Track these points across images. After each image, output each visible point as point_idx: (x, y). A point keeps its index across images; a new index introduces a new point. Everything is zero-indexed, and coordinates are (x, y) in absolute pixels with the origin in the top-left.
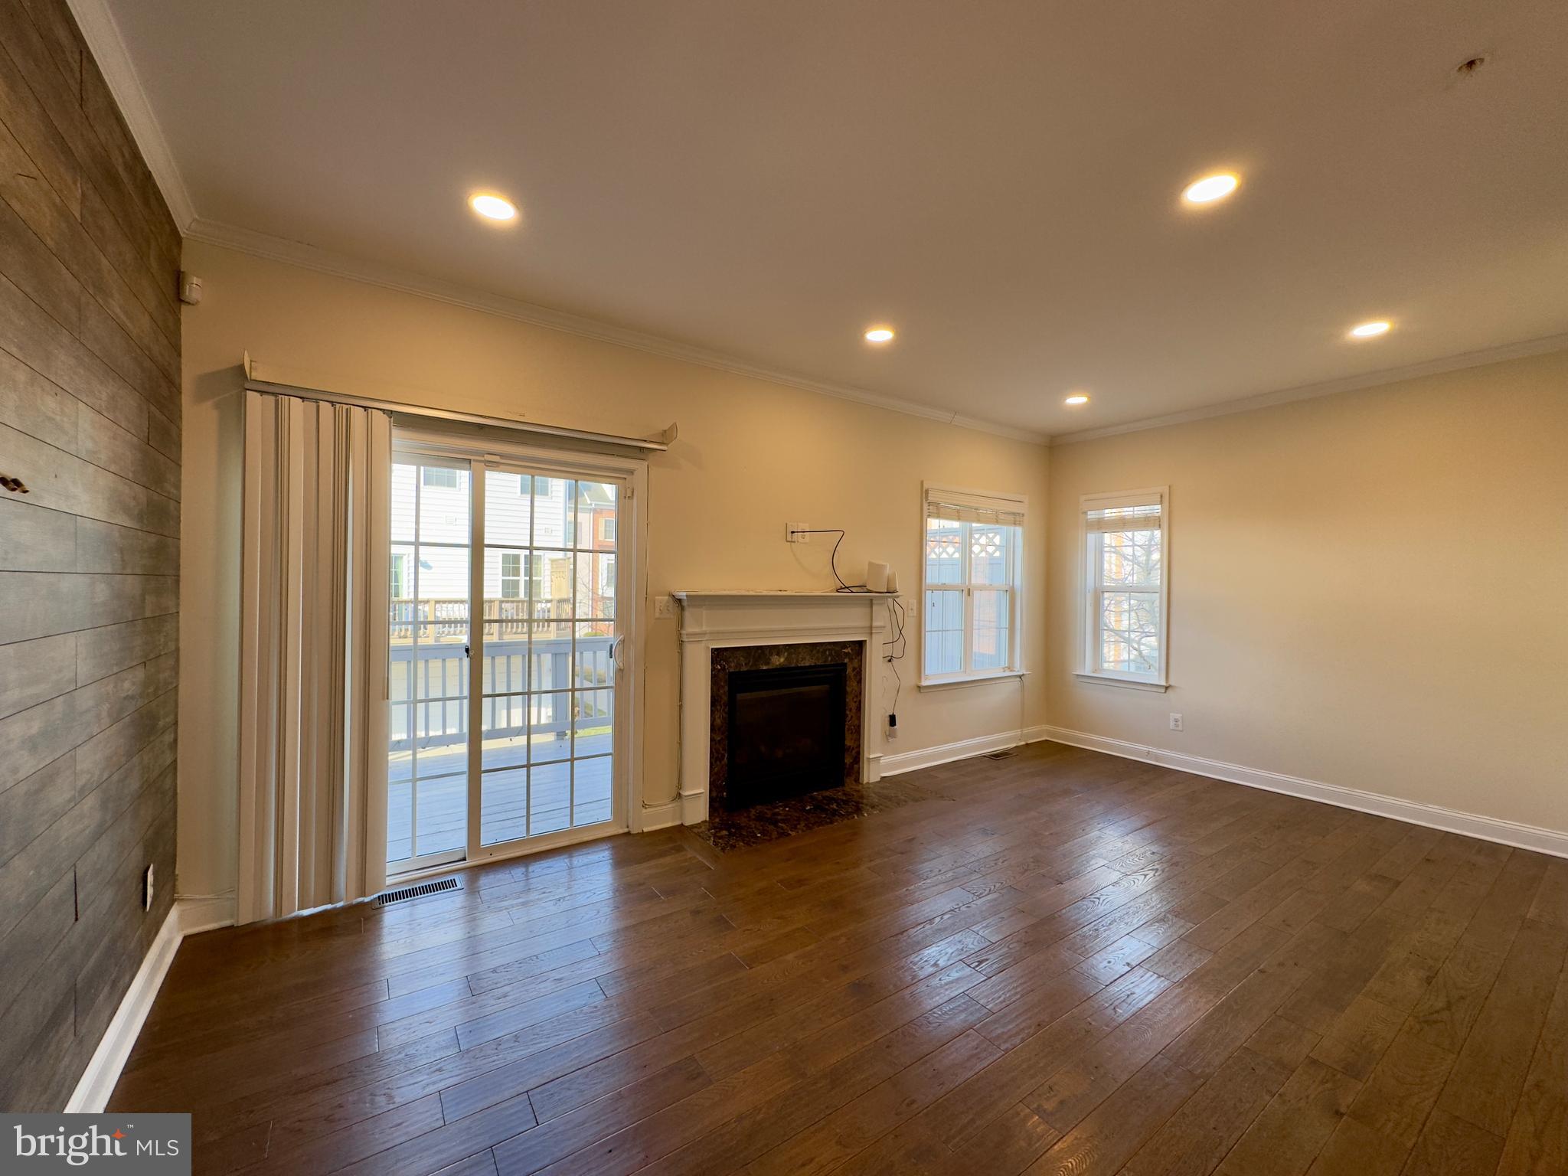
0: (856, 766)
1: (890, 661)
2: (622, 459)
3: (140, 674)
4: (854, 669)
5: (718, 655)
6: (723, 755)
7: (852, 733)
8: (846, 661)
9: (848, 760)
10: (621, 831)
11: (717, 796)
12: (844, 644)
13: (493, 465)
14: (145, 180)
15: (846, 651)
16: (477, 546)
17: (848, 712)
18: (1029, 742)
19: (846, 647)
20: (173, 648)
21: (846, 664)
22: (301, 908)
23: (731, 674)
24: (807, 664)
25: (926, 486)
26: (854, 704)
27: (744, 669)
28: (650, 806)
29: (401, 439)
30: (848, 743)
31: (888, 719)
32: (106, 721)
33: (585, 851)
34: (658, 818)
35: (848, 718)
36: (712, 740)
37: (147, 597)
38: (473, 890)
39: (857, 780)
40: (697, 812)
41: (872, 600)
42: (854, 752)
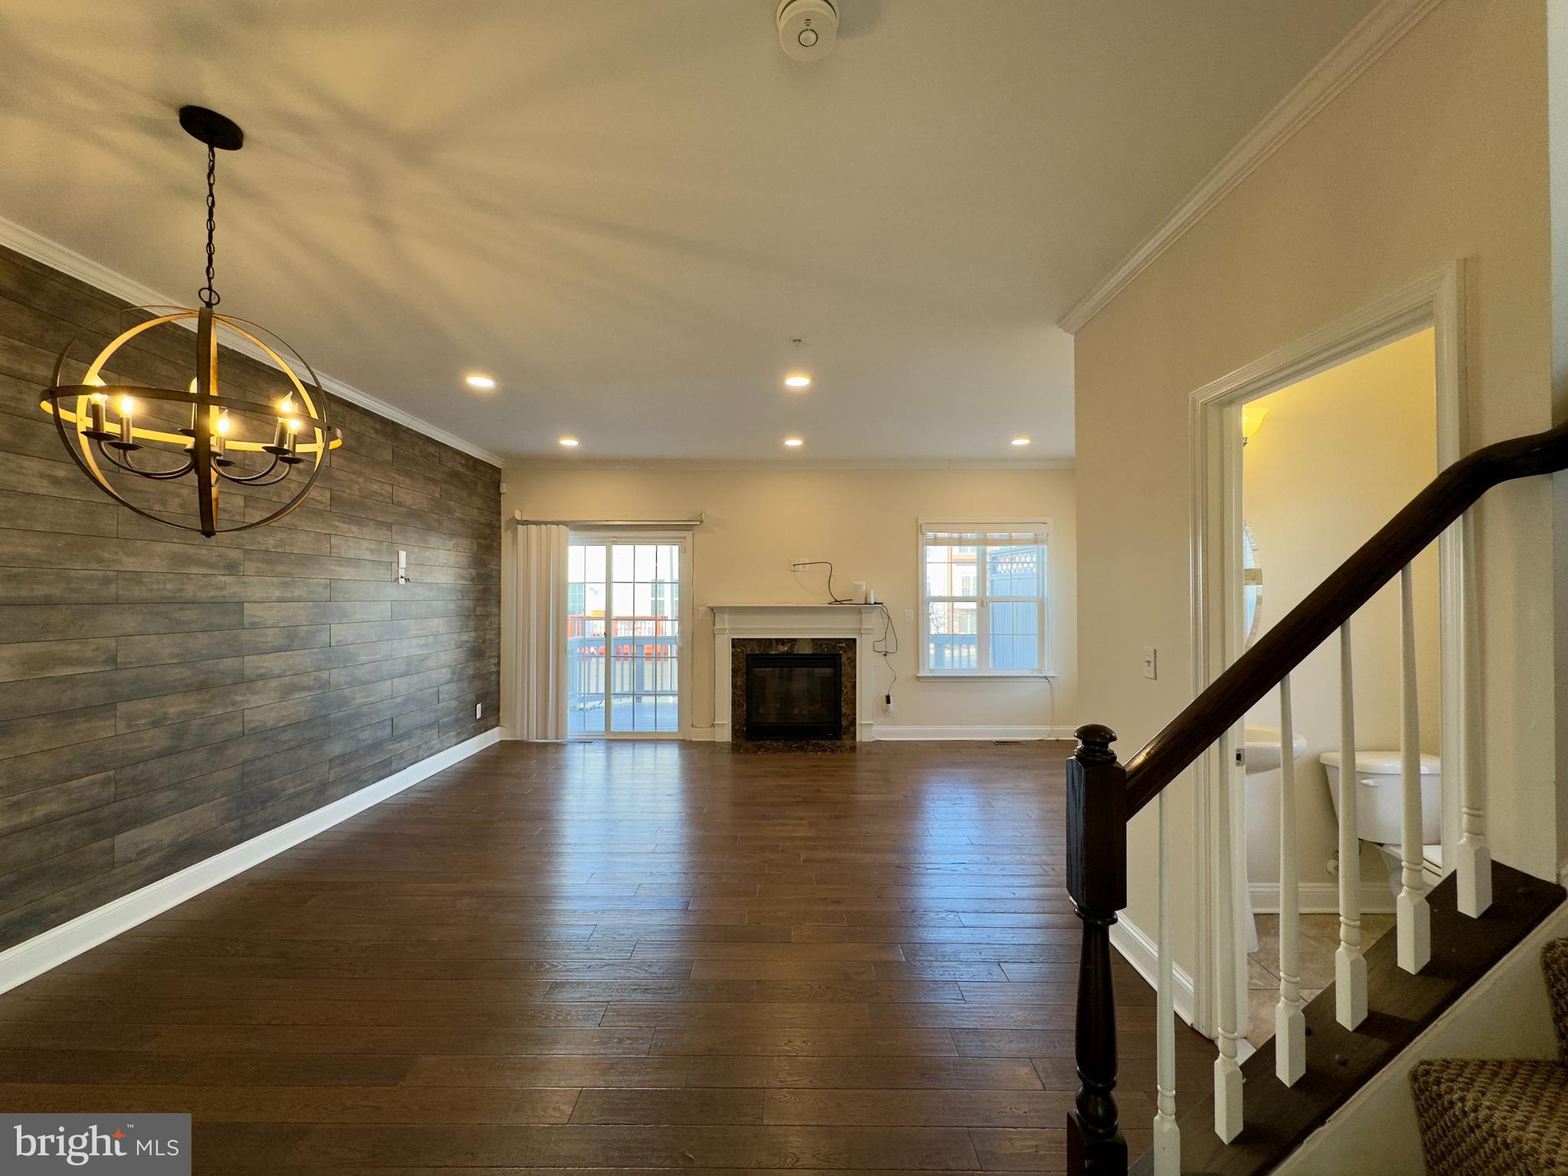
0: (851, 728)
1: (885, 655)
2: (678, 532)
3: (473, 634)
4: (848, 659)
5: (736, 643)
6: (743, 705)
7: (847, 704)
8: (841, 652)
9: (844, 723)
10: (681, 738)
11: (739, 729)
12: (840, 641)
13: (616, 543)
14: (476, 461)
15: (840, 645)
16: (609, 583)
17: (843, 688)
18: (1060, 739)
19: (840, 643)
20: (496, 626)
21: (841, 655)
22: (537, 739)
23: (747, 655)
24: (807, 653)
25: (920, 522)
26: (849, 684)
27: (757, 652)
28: (697, 727)
29: (572, 535)
30: (844, 710)
31: (885, 699)
32: (453, 647)
33: (663, 744)
34: (701, 735)
35: (844, 693)
36: (733, 694)
37: (477, 608)
38: (609, 748)
39: (854, 737)
40: (725, 735)
41: (860, 609)
42: (850, 717)
